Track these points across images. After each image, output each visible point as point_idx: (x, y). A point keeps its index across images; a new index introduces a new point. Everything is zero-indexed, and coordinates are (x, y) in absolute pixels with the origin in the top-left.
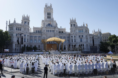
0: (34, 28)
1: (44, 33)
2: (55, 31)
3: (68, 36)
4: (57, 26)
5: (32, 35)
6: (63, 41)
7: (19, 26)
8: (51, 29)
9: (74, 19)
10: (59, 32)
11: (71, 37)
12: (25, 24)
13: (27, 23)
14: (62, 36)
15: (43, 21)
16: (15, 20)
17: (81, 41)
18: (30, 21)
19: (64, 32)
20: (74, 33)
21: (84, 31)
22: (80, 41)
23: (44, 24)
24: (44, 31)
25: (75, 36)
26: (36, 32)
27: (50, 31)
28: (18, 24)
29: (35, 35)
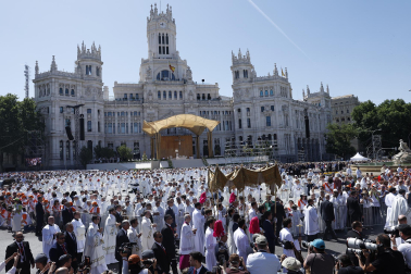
0: (117, 86)
1: (151, 102)
2: (186, 95)
3: (225, 109)
4: (191, 79)
5: (112, 109)
6: (211, 124)
7: (69, 82)
8: (173, 89)
9: (244, 54)
10: (198, 98)
11: (236, 112)
12: (87, 73)
13: (94, 69)
14: (206, 109)
15: (144, 62)
16: (53, 62)
17: (269, 123)
18: (102, 63)
19: (213, 97)
20: (246, 99)
21: (277, 90)
22: (264, 124)
23: (149, 72)
24: (150, 94)
25: (248, 109)
26: (122, 98)
27: (167, 94)
28: (65, 75)
29: (121, 109)
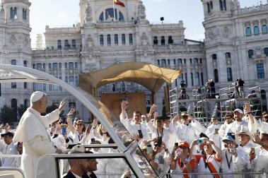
0: (50, 32)
1: (91, 49)
2: (137, 39)
3: (193, 56)
4: (143, 17)
5: (42, 61)
8: (120, 32)
10: (156, 42)
11: (209, 60)
12: (12, 17)
13: (20, 12)
14: (166, 57)
17: (261, 74)
18: (30, 4)
19: (175, 41)
20: (225, 41)
22: (253, 76)
23: (88, 11)
24: (90, 39)
25: (228, 55)
26: (56, 46)
27: (113, 38)
29: (53, 60)
